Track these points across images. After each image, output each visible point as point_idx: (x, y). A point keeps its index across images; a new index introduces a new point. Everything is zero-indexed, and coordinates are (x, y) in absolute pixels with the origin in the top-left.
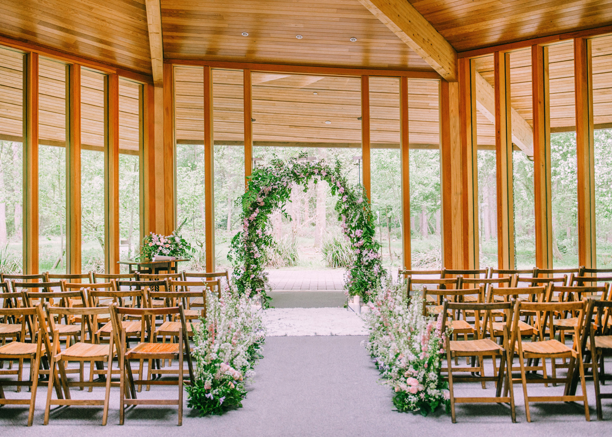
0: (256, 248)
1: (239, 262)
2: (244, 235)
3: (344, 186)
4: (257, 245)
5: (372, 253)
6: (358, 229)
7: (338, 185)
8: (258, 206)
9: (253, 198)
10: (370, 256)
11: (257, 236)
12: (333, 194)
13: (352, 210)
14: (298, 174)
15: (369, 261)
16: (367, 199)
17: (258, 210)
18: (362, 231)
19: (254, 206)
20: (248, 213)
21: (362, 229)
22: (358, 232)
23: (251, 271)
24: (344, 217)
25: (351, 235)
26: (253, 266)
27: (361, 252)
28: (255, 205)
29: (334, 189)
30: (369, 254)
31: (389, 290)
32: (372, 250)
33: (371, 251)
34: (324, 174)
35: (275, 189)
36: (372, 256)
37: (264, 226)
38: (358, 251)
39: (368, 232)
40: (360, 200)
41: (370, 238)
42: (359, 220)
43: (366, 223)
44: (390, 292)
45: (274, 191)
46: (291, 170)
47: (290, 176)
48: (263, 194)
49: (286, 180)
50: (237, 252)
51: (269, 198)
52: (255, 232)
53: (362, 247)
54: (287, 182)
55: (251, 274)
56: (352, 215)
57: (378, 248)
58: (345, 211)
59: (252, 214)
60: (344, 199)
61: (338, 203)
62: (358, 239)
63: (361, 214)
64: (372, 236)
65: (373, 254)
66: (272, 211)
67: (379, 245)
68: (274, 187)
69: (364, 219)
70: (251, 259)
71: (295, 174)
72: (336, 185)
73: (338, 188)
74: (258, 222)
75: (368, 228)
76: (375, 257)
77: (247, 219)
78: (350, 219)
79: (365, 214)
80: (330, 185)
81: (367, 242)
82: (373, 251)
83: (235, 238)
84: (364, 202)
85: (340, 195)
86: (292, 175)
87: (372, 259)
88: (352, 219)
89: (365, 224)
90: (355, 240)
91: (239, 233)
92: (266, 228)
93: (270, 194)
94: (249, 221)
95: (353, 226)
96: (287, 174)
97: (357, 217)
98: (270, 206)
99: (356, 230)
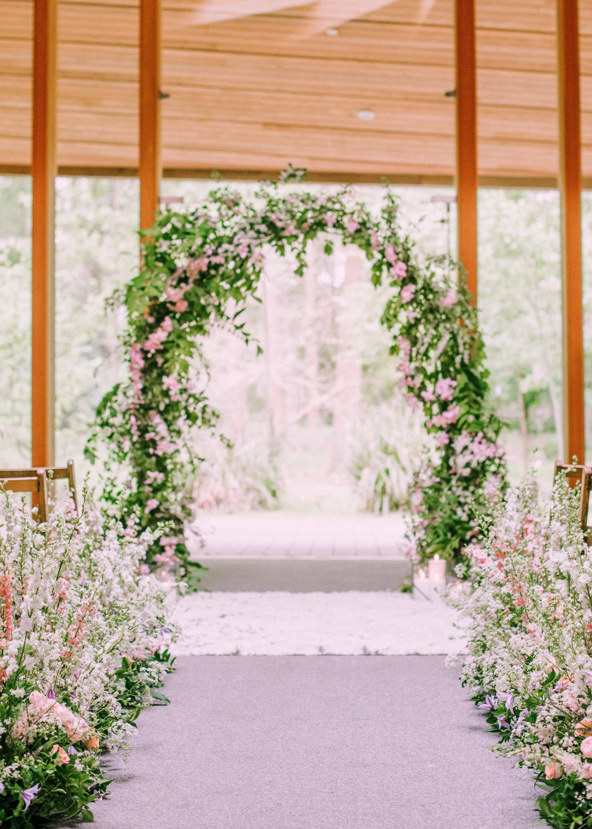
0: (162, 428)
1: (114, 466)
2: (131, 393)
3: (406, 260)
4: (166, 420)
5: (480, 443)
6: (444, 377)
7: (391, 256)
8: (168, 312)
9: (156, 288)
10: (476, 451)
11: (166, 394)
12: (377, 281)
13: (428, 326)
14: (279, 224)
15: (474, 465)
16: (468, 297)
17: (168, 323)
18: (454, 383)
19: (158, 313)
20: (144, 330)
21: (454, 379)
22: (445, 388)
23: (147, 489)
24: (405, 344)
25: (423, 394)
26: (155, 476)
27: (451, 441)
28: (160, 311)
29: (378, 267)
30: (474, 447)
31: (530, 517)
32: (480, 434)
33: (477, 439)
34: (352, 228)
35: (217, 267)
36: (480, 452)
37: (185, 367)
38: (443, 437)
39: (472, 386)
40: (450, 298)
41: (476, 402)
42: (445, 353)
43: (466, 361)
44: (530, 521)
45: (213, 272)
46: (260, 214)
47: (258, 232)
48: (184, 280)
49: (245, 241)
50: (111, 437)
51: (201, 291)
52: (161, 384)
53: (454, 428)
54: (249, 246)
55: (148, 498)
56: (427, 340)
57: (497, 432)
58: (409, 330)
59: (151, 332)
60: (407, 295)
61: (389, 307)
62: (444, 406)
63: (454, 337)
64: (482, 396)
65: (483, 447)
66: (207, 327)
67: (499, 422)
68: (215, 260)
69: (461, 349)
70: (149, 456)
71: (271, 225)
72: (384, 257)
73: (390, 265)
74: (168, 355)
75: (471, 377)
76: (490, 453)
77: (138, 346)
78: (422, 350)
79: (463, 338)
80: (369, 256)
81: (468, 413)
82: (485, 437)
83: (107, 399)
84: (460, 303)
85: (394, 284)
86: (263, 228)
87: (482, 459)
88: (427, 351)
89: (463, 364)
90: (436, 408)
91: (117, 387)
92: (192, 372)
93: (204, 279)
94: (145, 352)
95: (430, 370)
96: (252, 225)
97: (442, 345)
98: (203, 313)
99: (437, 380)
